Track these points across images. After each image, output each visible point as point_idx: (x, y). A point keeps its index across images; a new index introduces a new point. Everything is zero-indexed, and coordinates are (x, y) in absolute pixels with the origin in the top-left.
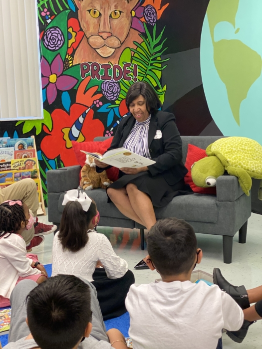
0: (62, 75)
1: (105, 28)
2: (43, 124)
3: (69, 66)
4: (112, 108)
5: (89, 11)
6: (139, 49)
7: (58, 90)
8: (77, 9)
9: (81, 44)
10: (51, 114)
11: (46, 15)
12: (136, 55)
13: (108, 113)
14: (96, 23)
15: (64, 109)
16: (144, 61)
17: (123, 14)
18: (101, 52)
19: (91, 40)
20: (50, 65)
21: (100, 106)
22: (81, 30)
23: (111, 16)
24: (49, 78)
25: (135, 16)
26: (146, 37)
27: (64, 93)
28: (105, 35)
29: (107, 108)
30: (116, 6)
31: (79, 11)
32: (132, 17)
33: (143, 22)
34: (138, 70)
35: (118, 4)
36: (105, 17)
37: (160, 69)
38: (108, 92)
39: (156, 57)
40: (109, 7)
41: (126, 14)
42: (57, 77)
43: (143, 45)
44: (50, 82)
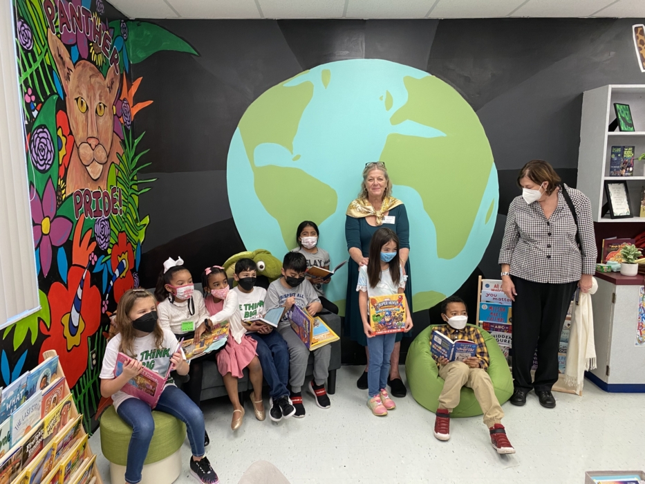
0: (56, 217)
1: (92, 131)
2: (40, 319)
3: (62, 198)
4: (105, 262)
5: (77, 99)
6: (121, 166)
7: (53, 246)
8: (65, 95)
9: (72, 158)
10: (47, 295)
11: (31, 101)
12: (120, 175)
13: (102, 271)
14: (84, 122)
15: (62, 281)
16: (126, 183)
17: (107, 109)
18: (92, 172)
19: (81, 151)
20: (41, 200)
21: (96, 262)
22: (71, 133)
23: (96, 112)
24: (41, 225)
25: (116, 114)
26: (126, 148)
27: (60, 249)
28: (93, 142)
29: (102, 264)
30: (100, 96)
31: (67, 98)
32: (114, 115)
33: (122, 124)
34: (123, 198)
35: (101, 92)
36: (92, 112)
37: (137, 193)
38: (100, 237)
39: (133, 177)
40: (95, 95)
41: (109, 110)
42: (51, 222)
43: (124, 157)
44: (43, 234)
